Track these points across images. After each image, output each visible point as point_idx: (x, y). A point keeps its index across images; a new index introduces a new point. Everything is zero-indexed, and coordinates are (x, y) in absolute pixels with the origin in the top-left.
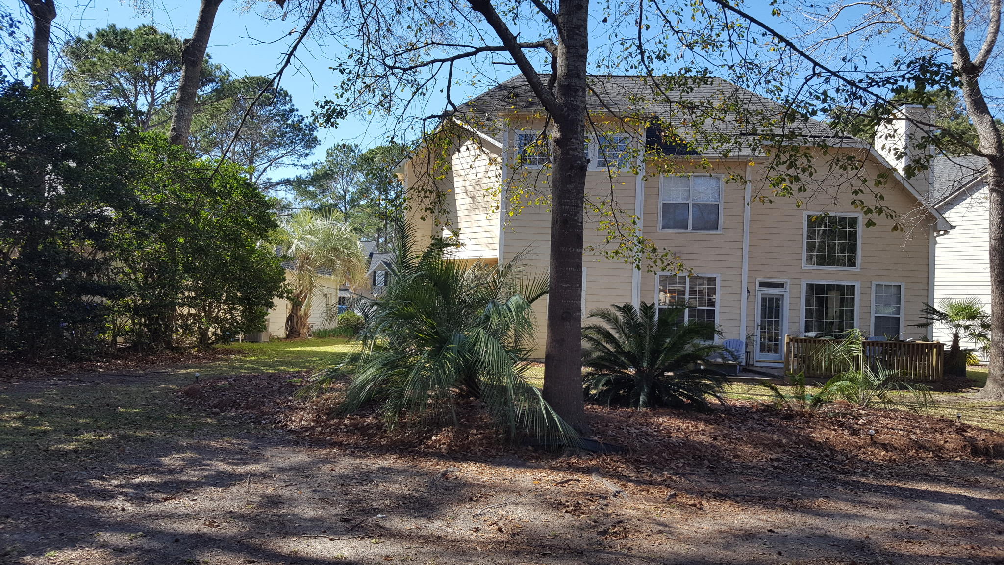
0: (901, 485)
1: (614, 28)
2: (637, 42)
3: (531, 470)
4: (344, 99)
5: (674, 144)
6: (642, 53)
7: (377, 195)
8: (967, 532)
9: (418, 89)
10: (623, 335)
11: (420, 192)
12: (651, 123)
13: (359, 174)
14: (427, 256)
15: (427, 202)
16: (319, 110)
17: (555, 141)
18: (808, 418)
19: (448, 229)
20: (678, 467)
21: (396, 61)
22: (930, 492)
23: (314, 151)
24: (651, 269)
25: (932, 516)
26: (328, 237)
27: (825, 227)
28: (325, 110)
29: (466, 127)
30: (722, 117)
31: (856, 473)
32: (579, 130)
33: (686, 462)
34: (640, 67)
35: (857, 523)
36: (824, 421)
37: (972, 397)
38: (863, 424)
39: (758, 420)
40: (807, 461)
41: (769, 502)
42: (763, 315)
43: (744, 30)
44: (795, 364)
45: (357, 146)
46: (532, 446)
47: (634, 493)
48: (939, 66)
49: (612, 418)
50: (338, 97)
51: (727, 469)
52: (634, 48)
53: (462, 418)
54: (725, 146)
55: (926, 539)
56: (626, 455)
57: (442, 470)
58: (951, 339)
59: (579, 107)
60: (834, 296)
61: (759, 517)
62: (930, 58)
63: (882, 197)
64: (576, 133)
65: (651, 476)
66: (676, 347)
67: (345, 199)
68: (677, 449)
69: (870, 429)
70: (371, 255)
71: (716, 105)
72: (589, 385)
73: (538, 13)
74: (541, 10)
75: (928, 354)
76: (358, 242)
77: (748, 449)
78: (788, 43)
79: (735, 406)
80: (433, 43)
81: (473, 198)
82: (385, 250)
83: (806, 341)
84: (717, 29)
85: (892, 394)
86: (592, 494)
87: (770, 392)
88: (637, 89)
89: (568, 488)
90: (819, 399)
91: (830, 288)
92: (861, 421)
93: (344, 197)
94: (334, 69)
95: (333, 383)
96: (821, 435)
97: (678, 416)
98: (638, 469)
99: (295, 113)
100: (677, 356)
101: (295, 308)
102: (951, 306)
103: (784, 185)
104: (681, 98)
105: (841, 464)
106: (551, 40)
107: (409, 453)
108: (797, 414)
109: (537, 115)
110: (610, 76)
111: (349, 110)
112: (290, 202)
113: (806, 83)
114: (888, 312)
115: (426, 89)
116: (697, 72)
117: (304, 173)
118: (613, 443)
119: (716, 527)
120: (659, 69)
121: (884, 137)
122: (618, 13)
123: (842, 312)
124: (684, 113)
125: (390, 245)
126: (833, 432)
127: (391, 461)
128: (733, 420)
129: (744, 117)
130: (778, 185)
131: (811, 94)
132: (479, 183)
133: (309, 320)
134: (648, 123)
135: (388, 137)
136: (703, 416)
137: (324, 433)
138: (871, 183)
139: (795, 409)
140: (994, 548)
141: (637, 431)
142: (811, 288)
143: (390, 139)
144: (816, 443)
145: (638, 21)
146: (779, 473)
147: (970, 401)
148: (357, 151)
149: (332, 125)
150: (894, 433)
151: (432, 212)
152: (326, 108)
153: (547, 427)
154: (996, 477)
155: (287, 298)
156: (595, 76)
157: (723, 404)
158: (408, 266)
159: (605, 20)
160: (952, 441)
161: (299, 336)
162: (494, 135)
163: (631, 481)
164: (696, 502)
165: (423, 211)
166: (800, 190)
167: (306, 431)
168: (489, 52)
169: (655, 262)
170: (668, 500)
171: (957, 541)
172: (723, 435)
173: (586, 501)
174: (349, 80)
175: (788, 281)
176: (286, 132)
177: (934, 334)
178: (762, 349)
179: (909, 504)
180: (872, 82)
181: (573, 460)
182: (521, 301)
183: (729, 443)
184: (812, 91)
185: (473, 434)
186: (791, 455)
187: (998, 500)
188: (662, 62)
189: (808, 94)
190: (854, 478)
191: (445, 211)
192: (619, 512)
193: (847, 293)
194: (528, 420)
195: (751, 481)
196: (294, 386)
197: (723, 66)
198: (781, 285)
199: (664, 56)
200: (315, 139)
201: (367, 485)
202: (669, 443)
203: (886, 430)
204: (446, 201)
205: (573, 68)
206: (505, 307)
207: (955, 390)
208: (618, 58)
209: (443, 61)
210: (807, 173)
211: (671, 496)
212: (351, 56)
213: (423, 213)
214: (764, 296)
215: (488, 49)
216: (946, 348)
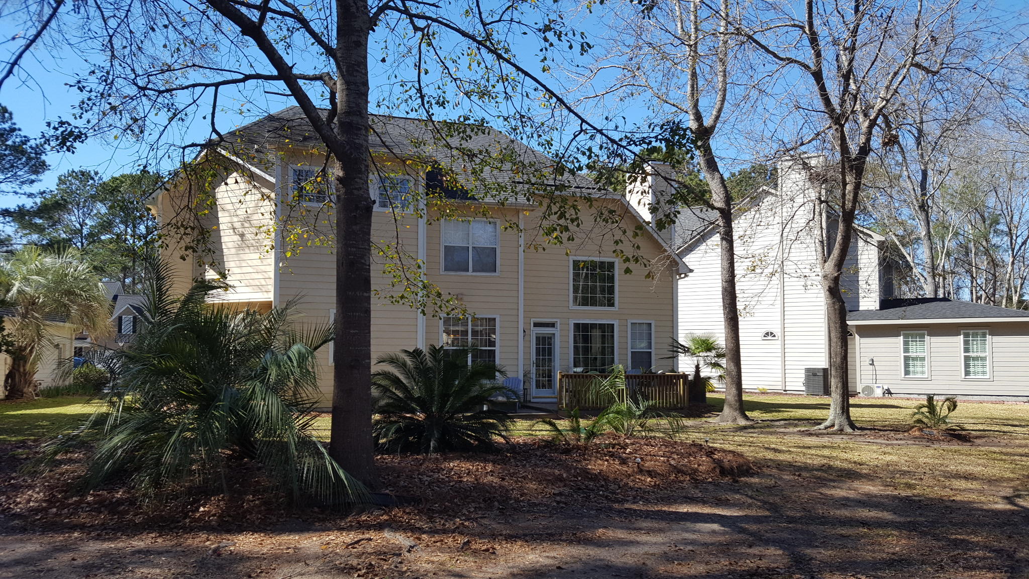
0: (665, 509)
1: (394, 68)
2: (417, 85)
3: (318, 534)
4: (84, 121)
5: (455, 189)
6: (422, 97)
7: (122, 229)
8: (724, 549)
9: (175, 114)
10: (413, 380)
11: (178, 228)
12: (433, 167)
13: (99, 205)
14: (189, 299)
15: (188, 239)
16: (52, 132)
17: (338, 180)
18: (583, 451)
19: (214, 270)
20: (469, 512)
21: (149, 82)
22: (691, 513)
23: (41, 177)
24: (437, 314)
25: (694, 537)
26: (61, 278)
27: (587, 270)
28: (59, 132)
29: (234, 158)
30: (499, 165)
31: (628, 501)
32: (363, 170)
33: (478, 506)
34: (421, 110)
35: (633, 550)
36: (597, 452)
37: (714, 421)
38: (630, 453)
39: (540, 457)
40: (586, 493)
41: (555, 538)
42: (538, 354)
43: (517, 84)
44: (567, 398)
45: (96, 173)
46: (319, 508)
47: (428, 546)
48: (685, 130)
49: (404, 468)
50: (76, 118)
51: (515, 509)
52: (414, 91)
53: (236, 484)
54: (503, 195)
55: (693, 559)
56: (418, 505)
57: (213, 546)
58: (694, 370)
59: (362, 145)
60: (597, 333)
61: (547, 554)
62: (678, 122)
63: (638, 247)
64: (360, 172)
65: (444, 525)
66: (464, 390)
67: (82, 233)
68: (468, 493)
69: (636, 457)
70: (115, 298)
71: (494, 155)
72: (379, 434)
73: (313, 44)
74: (317, 41)
75: (676, 384)
76: (100, 284)
77: (533, 486)
78: (559, 99)
79: (518, 443)
80: (194, 65)
81: (242, 235)
82: (133, 291)
83: (575, 376)
84: (493, 81)
85: (651, 422)
86: (385, 553)
87: (548, 427)
88: (418, 132)
89: (360, 549)
90: (592, 432)
91: (593, 326)
92: (628, 450)
93: (81, 231)
94: (71, 86)
95: (70, 452)
96: (597, 466)
97: (468, 459)
98: (431, 519)
99: (18, 132)
100: (465, 399)
101: (17, 362)
102: (694, 340)
103: (555, 235)
104: (461, 145)
105: (614, 493)
106: (328, 74)
107: (171, 530)
108: (573, 448)
109: (315, 151)
110: (390, 117)
111: (90, 133)
112: (9, 236)
113: (574, 138)
114: (642, 346)
115: (186, 115)
116: (475, 121)
117: (29, 203)
118: (405, 494)
119: (509, 570)
120: (439, 114)
121: (640, 192)
122: (396, 54)
123: (603, 348)
124: (464, 160)
125: (139, 286)
126: (606, 463)
127: (148, 541)
128: (518, 458)
129: (519, 167)
130: (550, 234)
131: (578, 149)
132: (248, 219)
133: (36, 377)
134: (429, 167)
135: (139, 165)
136: (491, 457)
137: (61, 514)
138: (630, 233)
139: (571, 442)
140: (748, 561)
141: (429, 479)
142: (577, 326)
143: (142, 168)
144: (592, 474)
145: (418, 64)
146: (562, 508)
147: (712, 425)
148: (96, 178)
149: (68, 150)
150: (657, 460)
151: (194, 251)
152: (61, 129)
153: (334, 484)
154: (741, 494)
155: (6, 351)
156: (375, 115)
157: (507, 443)
158: (165, 313)
159: (383, 60)
160: (703, 464)
161: (22, 396)
162: (267, 168)
163: (424, 533)
164: (489, 546)
165: (183, 249)
166: (569, 239)
167: (37, 514)
168: (260, 81)
169: (440, 307)
170: (462, 548)
171: (717, 559)
172: (510, 474)
173: (379, 561)
174: (89, 99)
175: (558, 321)
176: (5, 155)
177: (680, 366)
178: (538, 386)
179: (675, 526)
180: (632, 142)
181: (364, 518)
182: (304, 350)
183: (516, 482)
184: (579, 147)
185: (249, 501)
186: (571, 489)
187: (745, 516)
188: (442, 108)
189: (575, 150)
190: (627, 506)
191: (210, 250)
192: (414, 568)
193: (607, 330)
194: (312, 479)
195: (538, 518)
196: (19, 460)
197: (499, 117)
198: (553, 325)
199: (443, 103)
200: (44, 162)
201: (119, 574)
202: (461, 488)
203: (649, 457)
204: (211, 239)
205: (354, 105)
206: (285, 357)
207: (699, 415)
208: (398, 99)
209: (207, 86)
210: (575, 223)
211: (465, 544)
212: (93, 72)
213: (183, 252)
214: (538, 335)
215: (258, 76)
216: (690, 378)
